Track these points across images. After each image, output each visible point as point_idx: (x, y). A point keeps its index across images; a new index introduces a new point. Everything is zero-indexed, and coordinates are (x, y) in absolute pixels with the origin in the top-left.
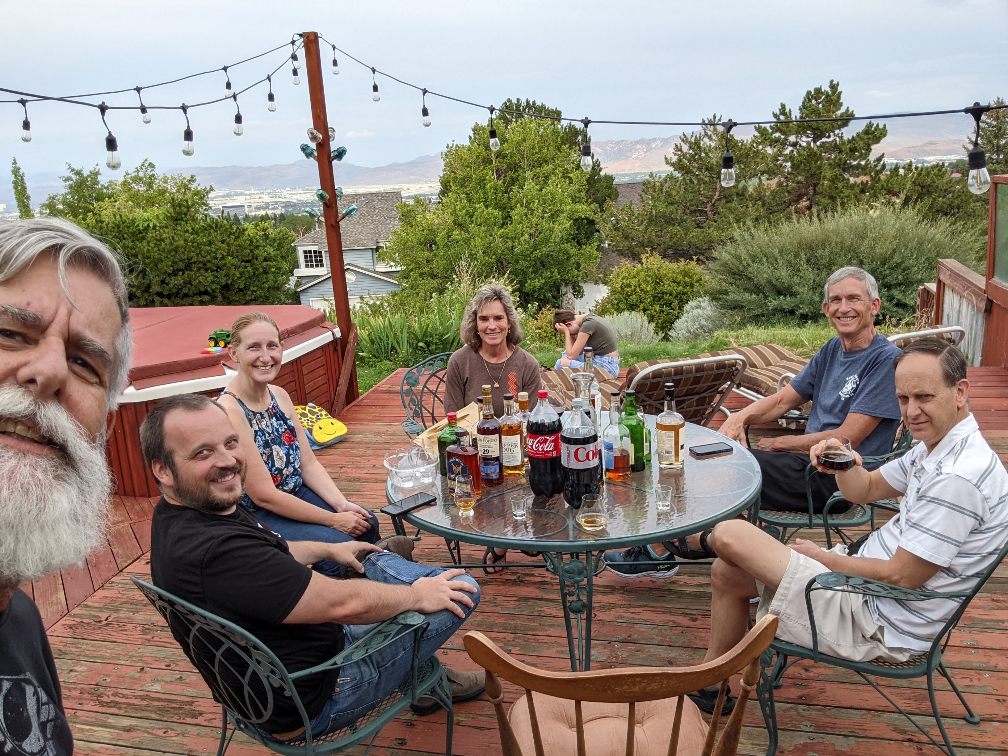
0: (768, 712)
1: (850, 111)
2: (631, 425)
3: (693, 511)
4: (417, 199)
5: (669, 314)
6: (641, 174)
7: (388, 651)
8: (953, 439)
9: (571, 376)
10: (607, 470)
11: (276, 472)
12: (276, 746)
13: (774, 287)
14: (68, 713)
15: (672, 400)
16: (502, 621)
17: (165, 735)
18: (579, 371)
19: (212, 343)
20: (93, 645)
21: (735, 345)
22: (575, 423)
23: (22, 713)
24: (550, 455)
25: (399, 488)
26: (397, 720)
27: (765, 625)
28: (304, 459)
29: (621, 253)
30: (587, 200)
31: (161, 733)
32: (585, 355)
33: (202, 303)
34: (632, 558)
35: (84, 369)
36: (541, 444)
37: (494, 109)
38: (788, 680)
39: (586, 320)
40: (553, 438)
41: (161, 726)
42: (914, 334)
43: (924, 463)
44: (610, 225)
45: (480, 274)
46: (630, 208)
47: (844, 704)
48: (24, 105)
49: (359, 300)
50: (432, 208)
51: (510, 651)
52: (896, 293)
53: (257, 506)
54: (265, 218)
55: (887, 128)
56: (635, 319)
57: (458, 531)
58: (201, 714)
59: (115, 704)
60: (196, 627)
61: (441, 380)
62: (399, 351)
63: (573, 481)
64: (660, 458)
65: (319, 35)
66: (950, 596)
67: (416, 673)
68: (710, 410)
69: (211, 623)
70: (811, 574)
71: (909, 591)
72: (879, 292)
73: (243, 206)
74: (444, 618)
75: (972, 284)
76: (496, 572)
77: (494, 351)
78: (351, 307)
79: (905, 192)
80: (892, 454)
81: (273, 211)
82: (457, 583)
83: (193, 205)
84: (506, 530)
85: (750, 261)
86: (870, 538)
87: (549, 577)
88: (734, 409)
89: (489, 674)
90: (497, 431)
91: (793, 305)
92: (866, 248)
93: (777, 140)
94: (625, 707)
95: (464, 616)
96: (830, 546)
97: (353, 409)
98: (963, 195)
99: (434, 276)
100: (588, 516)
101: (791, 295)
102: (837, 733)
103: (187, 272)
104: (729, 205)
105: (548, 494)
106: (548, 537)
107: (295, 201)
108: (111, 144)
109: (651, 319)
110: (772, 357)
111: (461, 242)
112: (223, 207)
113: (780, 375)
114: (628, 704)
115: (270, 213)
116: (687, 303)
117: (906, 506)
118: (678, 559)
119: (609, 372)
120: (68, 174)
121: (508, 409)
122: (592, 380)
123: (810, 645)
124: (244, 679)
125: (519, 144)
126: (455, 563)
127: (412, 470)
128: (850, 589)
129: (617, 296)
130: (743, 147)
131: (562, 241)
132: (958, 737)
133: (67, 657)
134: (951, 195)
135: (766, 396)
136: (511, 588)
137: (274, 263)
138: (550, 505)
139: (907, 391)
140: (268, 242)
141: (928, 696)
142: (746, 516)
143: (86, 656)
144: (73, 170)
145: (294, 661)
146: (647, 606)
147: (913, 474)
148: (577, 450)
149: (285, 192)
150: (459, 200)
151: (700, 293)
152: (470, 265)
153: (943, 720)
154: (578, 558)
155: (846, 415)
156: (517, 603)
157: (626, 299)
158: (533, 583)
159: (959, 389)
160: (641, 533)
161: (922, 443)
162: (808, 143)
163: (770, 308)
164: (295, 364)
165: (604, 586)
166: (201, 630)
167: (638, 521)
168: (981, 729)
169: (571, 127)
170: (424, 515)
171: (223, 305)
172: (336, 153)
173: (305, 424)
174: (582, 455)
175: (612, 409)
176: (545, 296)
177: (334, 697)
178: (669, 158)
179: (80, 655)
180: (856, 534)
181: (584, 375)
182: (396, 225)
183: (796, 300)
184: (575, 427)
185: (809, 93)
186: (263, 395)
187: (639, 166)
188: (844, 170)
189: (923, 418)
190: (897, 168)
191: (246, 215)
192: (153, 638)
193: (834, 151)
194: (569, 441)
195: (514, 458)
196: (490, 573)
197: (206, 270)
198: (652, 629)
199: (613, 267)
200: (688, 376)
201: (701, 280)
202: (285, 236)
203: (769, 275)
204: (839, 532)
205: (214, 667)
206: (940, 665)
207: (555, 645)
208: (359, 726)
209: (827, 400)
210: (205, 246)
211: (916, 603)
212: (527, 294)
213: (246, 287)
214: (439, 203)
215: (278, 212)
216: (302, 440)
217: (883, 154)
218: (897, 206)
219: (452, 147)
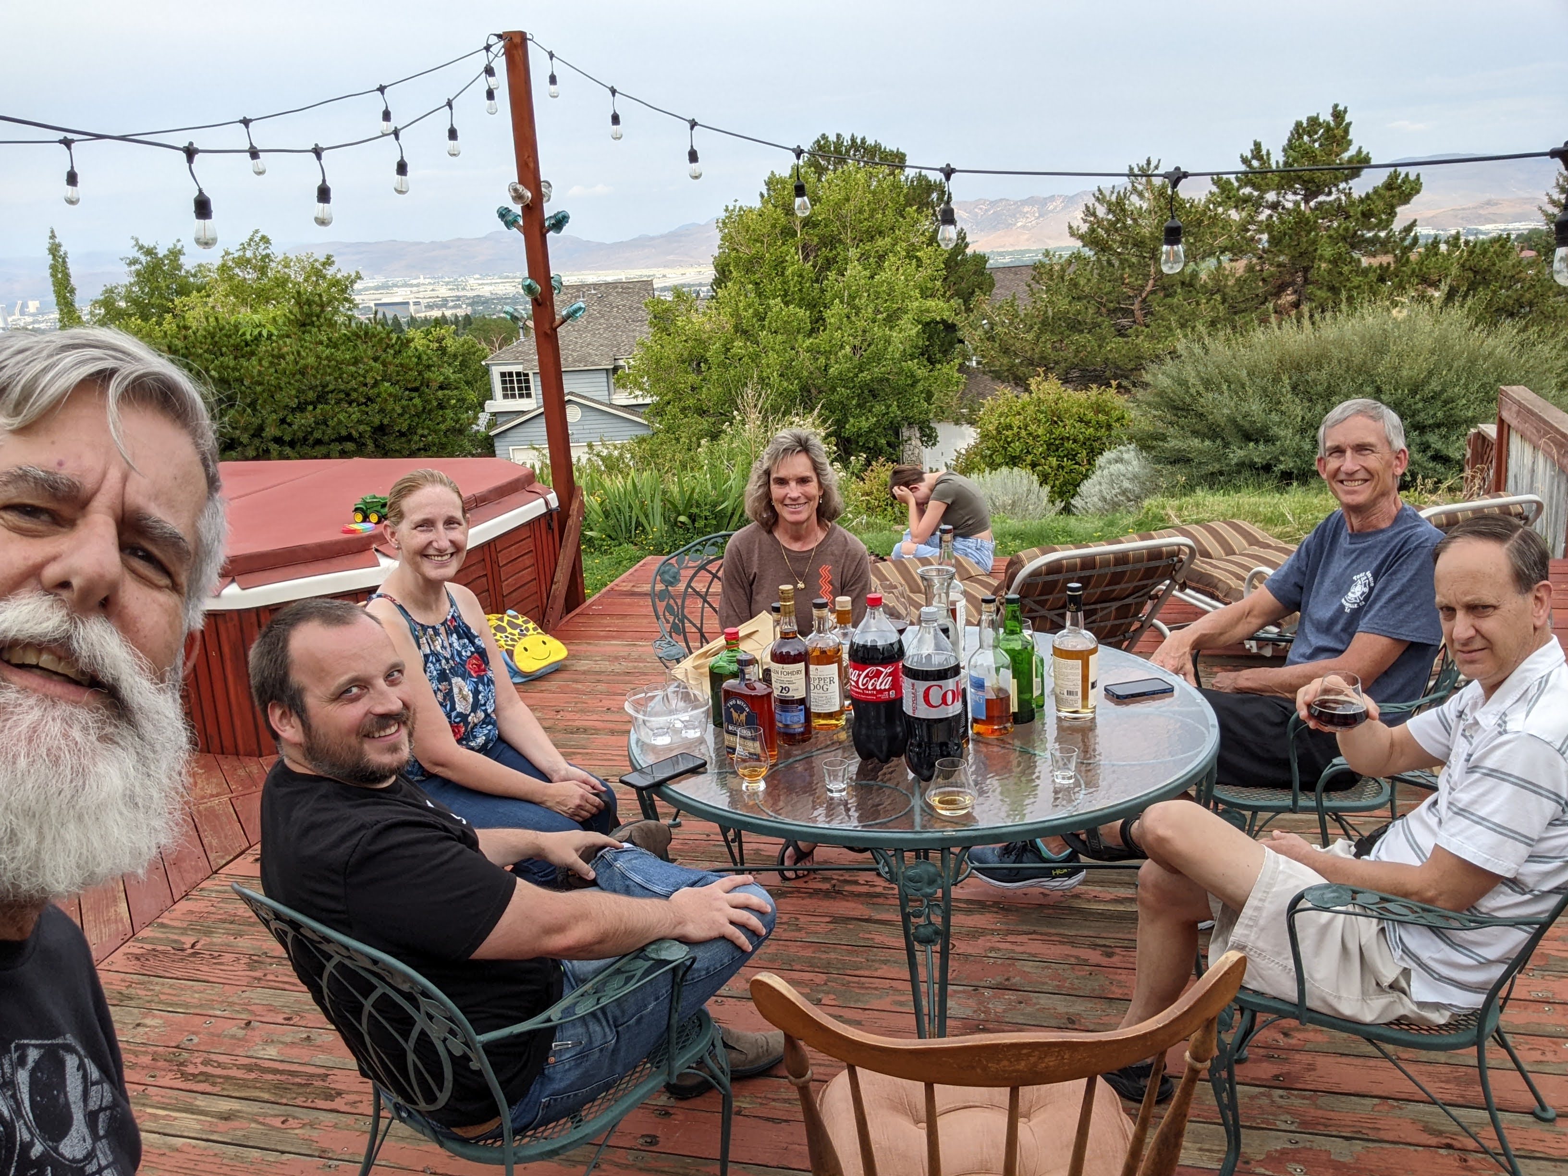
0: (1225, 1100)
1: (1364, 153)
2: (1013, 650)
3: (1110, 787)
4: (679, 293)
5: (1071, 471)
6: (1029, 251)
7: (632, 1000)
8: (1525, 678)
9: (919, 571)
10: (976, 721)
11: (458, 720)
12: (456, 1146)
13: (1239, 428)
14: (132, 1091)
15: (1078, 610)
16: (808, 953)
17: (284, 1126)
18: (932, 564)
19: (359, 517)
20: (171, 986)
21: (1177, 521)
22: (926, 647)
23: (57, 1098)
24: (885, 696)
25: (648, 745)
26: (644, 1106)
27: (1226, 969)
28: (501, 699)
29: (998, 376)
30: (945, 292)
31: (277, 1122)
32: (941, 539)
33: (344, 454)
34: (1013, 857)
35: (147, 564)
36: (871, 679)
37: (802, 151)
38: (1257, 1050)
39: (942, 482)
40: (889, 669)
41: (277, 1112)
42: (1462, 506)
43: (1478, 715)
44: (980, 332)
45: (775, 409)
46: (1012, 306)
47: (1345, 1089)
48: (69, 148)
49: (586, 449)
50: (701, 305)
51: (820, 1000)
52: (1433, 439)
53: (428, 772)
54: (440, 322)
55: (1422, 180)
56: (1018, 478)
57: (741, 814)
58: (339, 1094)
59: (206, 1077)
60: (334, 962)
61: (715, 576)
62: (648, 528)
63: (921, 737)
64: (1059, 701)
65: (529, 36)
66: (1515, 923)
67: (674, 1035)
68: (1136, 625)
69: (355, 955)
70: (1297, 887)
71: (1451, 914)
72: (1406, 437)
73: (408, 303)
74: (719, 951)
75: (1552, 427)
76: (797, 877)
77: (798, 532)
78: (574, 460)
79: (1449, 281)
80: (1427, 699)
81: (454, 311)
82: (740, 897)
83: (330, 302)
84: (816, 813)
85: (1201, 389)
86: (1390, 830)
87: (880, 885)
88: (1177, 625)
89: (790, 1040)
90: (802, 657)
91: (1268, 457)
92: (1386, 368)
93: (1246, 200)
94: (1002, 1094)
95: (750, 948)
96: (1326, 843)
97: (577, 620)
98: (1538, 285)
99: (702, 412)
100: (944, 793)
101: (1266, 441)
102: (1334, 1133)
103: (320, 406)
104: (1168, 300)
105: (882, 757)
106: (882, 825)
107: (488, 295)
108: (203, 208)
109: (1044, 479)
110: (1236, 540)
111: (745, 359)
112: (376, 305)
113: (1249, 569)
114: (1008, 1089)
115: (448, 313)
116: (1101, 454)
117: (1448, 782)
118: (1084, 859)
119: (978, 563)
120: (135, 253)
121: (819, 624)
122: (951, 578)
123: (1293, 996)
124: (407, 1041)
125: (838, 205)
126: (735, 864)
127: (668, 718)
128: (1358, 910)
129: (990, 444)
130: (1193, 210)
131: (904, 355)
132: (1522, 1141)
133: (132, 1003)
134: (1519, 285)
135: (1226, 604)
136: (820, 903)
137: (455, 392)
138: (885, 774)
139: (1452, 598)
140: (445, 359)
141: (1478, 1078)
142: (1193, 793)
143: (161, 1002)
144: (141, 248)
145: (483, 1015)
146: (1034, 932)
147: (1460, 731)
148: (929, 689)
149: (471, 281)
150: (743, 292)
151: (1121, 439)
152: (760, 395)
153: (1500, 1115)
154: (926, 857)
155: (1352, 635)
156: (832, 926)
157: (1005, 449)
158: (856, 895)
159: (1537, 598)
160: (1027, 820)
161: (1475, 683)
162: (1297, 204)
163: (1233, 462)
164: (486, 549)
165: (968, 901)
166: (340, 966)
167: (1023, 801)
168: (1558, 1129)
169: (920, 178)
170: (687, 789)
171: (376, 457)
172: (553, 221)
173: (502, 642)
174: (935, 696)
175: (984, 624)
176: (876, 443)
177: (546, 1072)
178: (1075, 227)
179: (152, 1001)
180: (1365, 823)
181: (939, 570)
182: (645, 333)
183: (1275, 449)
184: (925, 652)
185: (1299, 125)
186: (437, 599)
187: (1028, 240)
188: (1353, 247)
189: (1478, 643)
190: (1436, 243)
191: (412, 317)
192: (265, 975)
193: (1336, 216)
194: (916, 675)
195: (829, 701)
196: (789, 879)
197: (350, 404)
198: (1043, 968)
199: (984, 398)
200: (1103, 571)
201: (1123, 418)
202: (473, 350)
203: (1231, 409)
204: (1338, 819)
205: (361, 1024)
206: (1498, 1031)
207: (891, 992)
208: (586, 1116)
209: (1321, 611)
210: (349, 365)
211: (1461, 934)
212: (848, 440)
213: (412, 430)
214: (713, 297)
215: (461, 313)
216: (497, 670)
217: (1415, 221)
218: (1435, 302)
219: (733, 210)
